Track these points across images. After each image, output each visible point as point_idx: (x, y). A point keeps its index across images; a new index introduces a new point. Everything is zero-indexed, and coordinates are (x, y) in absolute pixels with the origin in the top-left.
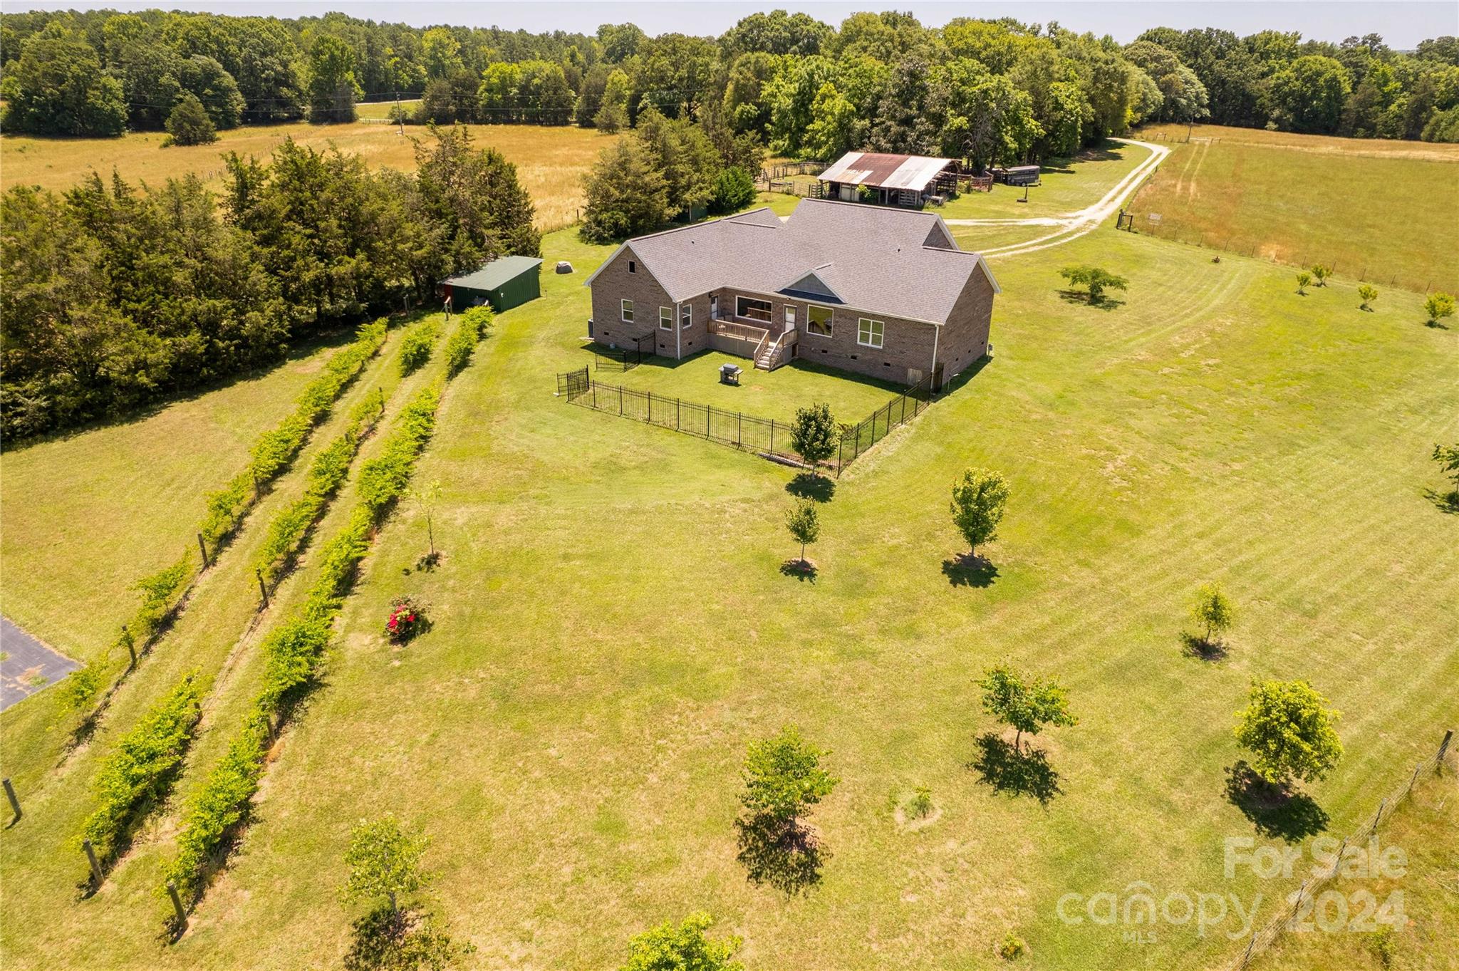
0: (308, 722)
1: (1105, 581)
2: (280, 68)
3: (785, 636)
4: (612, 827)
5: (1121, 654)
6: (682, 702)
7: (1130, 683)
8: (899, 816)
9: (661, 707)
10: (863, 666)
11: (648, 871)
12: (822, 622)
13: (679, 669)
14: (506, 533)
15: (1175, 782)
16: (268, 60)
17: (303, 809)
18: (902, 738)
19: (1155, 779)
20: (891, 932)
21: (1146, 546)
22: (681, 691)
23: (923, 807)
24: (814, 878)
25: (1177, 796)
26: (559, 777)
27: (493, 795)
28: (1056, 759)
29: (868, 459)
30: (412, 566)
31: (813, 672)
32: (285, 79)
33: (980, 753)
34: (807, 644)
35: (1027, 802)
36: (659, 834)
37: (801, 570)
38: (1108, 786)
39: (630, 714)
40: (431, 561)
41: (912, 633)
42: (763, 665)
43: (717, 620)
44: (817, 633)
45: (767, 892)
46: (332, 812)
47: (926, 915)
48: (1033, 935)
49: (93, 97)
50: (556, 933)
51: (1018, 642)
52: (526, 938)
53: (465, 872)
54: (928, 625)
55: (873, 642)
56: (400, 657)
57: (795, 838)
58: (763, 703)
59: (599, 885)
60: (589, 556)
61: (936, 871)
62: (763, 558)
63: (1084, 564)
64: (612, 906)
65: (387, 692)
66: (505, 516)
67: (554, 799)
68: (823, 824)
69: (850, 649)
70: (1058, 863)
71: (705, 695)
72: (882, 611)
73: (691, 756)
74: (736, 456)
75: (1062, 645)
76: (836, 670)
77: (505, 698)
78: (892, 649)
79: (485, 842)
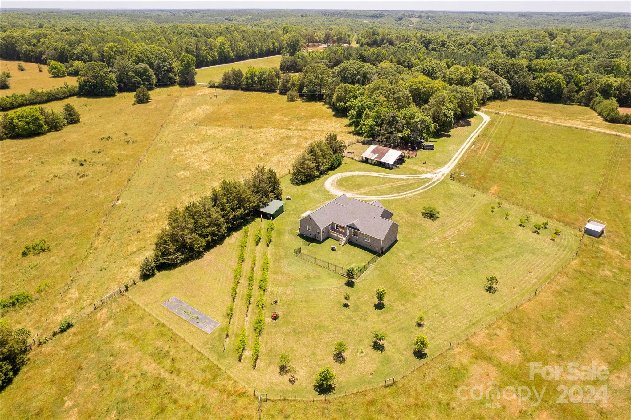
0: (263, 335)
1: (406, 309)
2: (169, 66)
3: (342, 320)
4: (314, 354)
5: (403, 325)
6: (325, 333)
7: (403, 331)
8: (358, 354)
9: (321, 334)
10: (356, 327)
11: (320, 361)
12: (349, 317)
13: (324, 326)
14: (289, 295)
15: (404, 350)
16: (165, 63)
17: (266, 350)
18: (361, 340)
19: (401, 349)
20: (355, 370)
21: (417, 300)
22: (324, 331)
23: (362, 352)
24: (344, 362)
25: (404, 352)
26: (305, 346)
27: (295, 348)
28: (385, 345)
29: (363, 276)
30: (273, 302)
31: (347, 328)
32: (170, 70)
33: (373, 344)
34: (346, 322)
35: (379, 352)
36: (321, 355)
37: (346, 305)
38: (393, 350)
39: (316, 335)
40: (276, 302)
41: (365, 320)
42: (338, 326)
43: (330, 316)
44: (348, 320)
45: (338, 364)
46: (271, 351)
47: (360, 368)
48: (375, 372)
49: (107, 82)
50: (308, 369)
51: (385, 322)
52: (303, 369)
53: (293, 360)
54: (369, 319)
55: (358, 322)
56: (275, 323)
57: (342, 356)
58: (338, 333)
59: (313, 362)
60: (306, 301)
61: (363, 362)
62: (339, 302)
63: (403, 305)
64: (315, 365)
65: (275, 330)
66: (289, 291)
67: (305, 350)
68: (347, 355)
69: (354, 323)
70: (382, 362)
71: (328, 332)
72: (361, 315)
73: (326, 343)
74: (334, 274)
75: (393, 323)
76: (351, 327)
77: (294, 331)
78: (362, 323)
79: (295, 356)
